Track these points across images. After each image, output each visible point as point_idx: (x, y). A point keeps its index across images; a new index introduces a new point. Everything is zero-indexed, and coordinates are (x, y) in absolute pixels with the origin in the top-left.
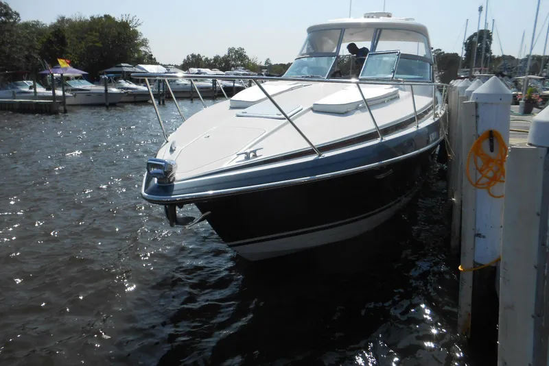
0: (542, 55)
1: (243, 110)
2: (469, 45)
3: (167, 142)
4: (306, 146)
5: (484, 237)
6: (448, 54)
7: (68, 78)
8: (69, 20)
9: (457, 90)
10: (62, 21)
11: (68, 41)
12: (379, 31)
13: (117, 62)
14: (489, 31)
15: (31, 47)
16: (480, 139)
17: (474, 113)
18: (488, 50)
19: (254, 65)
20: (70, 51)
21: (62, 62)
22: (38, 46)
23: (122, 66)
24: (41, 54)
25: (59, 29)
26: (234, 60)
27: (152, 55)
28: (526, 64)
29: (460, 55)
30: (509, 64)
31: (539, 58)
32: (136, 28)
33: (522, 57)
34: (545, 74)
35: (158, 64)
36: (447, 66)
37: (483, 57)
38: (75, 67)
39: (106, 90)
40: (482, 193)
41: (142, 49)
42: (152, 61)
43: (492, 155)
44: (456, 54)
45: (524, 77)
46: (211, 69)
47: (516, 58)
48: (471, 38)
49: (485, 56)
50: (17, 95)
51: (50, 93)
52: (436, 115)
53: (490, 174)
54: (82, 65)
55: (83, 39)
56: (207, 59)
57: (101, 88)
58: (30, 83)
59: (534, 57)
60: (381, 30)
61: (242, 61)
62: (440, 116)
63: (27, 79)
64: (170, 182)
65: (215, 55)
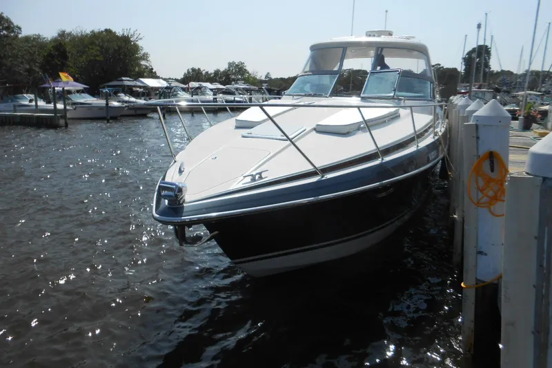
0: (540, 70)
1: (248, 131)
2: (468, 60)
3: (175, 162)
4: (309, 168)
5: (486, 254)
6: (447, 69)
7: (69, 92)
8: (70, 34)
9: (458, 107)
10: (62, 34)
11: (69, 55)
12: (380, 49)
13: (118, 76)
14: (487, 46)
15: (32, 60)
16: (481, 160)
17: (475, 135)
18: (487, 65)
19: (255, 79)
20: (71, 65)
21: (63, 76)
22: (40, 60)
23: (123, 80)
24: (42, 67)
25: (60, 44)
26: (234, 74)
27: (152, 69)
28: (525, 79)
29: (459, 70)
30: (508, 79)
31: (537, 74)
32: (137, 43)
33: (521, 72)
34: (543, 89)
35: (158, 78)
36: (447, 81)
37: (482, 72)
38: (76, 80)
39: (107, 104)
40: (483, 212)
41: (143, 63)
42: (152, 75)
43: (493, 175)
44: (455, 69)
45: (523, 93)
46: (211, 83)
47: (515, 72)
48: (470, 53)
49: (484, 71)
50: (17, 108)
51: (51, 106)
52: (436, 134)
53: (491, 193)
54: (82, 78)
55: (84, 52)
56: (207, 72)
57: (102, 102)
58: (29, 97)
59: (532, 72)
60: (382, 49)
61: (242, 75)
62: (440, 134)
63: (27, 93)
64: (180, 204)
65: (215, 69)
